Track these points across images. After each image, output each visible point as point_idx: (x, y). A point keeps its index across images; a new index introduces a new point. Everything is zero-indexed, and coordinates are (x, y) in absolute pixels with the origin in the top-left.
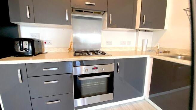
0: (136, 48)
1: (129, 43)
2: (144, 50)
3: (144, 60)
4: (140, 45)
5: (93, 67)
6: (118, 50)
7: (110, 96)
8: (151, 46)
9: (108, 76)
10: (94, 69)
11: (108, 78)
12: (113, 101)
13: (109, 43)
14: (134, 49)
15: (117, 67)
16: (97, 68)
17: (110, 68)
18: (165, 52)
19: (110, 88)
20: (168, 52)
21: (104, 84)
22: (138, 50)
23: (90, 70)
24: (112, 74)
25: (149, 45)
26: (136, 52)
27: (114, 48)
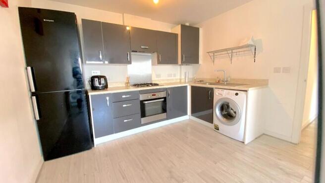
0: (180, 79)
1: (175, 75)
2: (187, 81)
3: (186, 87)
4: (183, 77)
5: (153, 94)
6: (166, 82)
7: (164, 115)
8: (192, 77)
9: (163, 100)
10: (153, 95)
11: (163, 101)
12: (167, 119)
13: (158, 76)
14: (179, 81)
15: (167, 93)
16: (155, 95)
17: (163, 95)
18: (201, 81)
19: (164, 110)
20: (203, 81)
21: (160, 107)
22: (182, 81)
23: (150, 96)
24: (165, 98)
25: (191, 76)
26: (180, 83)
27: (163, 80)
